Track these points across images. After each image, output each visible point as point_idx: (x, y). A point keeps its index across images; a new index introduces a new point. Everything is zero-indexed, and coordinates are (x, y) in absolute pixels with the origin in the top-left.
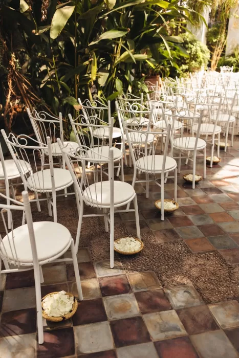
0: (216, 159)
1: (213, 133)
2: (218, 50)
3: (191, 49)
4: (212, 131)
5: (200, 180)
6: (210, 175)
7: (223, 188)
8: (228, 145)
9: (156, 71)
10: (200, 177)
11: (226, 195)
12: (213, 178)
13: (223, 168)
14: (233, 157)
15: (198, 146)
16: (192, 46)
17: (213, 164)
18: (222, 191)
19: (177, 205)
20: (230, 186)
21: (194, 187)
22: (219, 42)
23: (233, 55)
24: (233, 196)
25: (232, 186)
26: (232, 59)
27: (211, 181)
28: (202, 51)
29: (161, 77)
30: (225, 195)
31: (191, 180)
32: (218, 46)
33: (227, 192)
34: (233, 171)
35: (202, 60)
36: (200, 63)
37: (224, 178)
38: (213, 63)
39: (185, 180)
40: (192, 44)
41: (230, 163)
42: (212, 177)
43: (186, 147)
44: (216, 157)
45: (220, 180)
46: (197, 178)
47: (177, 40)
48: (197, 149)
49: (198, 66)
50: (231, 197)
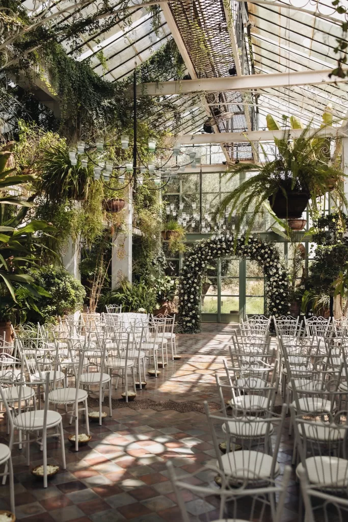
0: (84, 438)
1: (75, 400)
2: (97, 285)
3: (59, 284)
4: (74, 398)
5: (57, 472)
6: (73, 464)
7: (90, 480)
8: (103, 415)
9: (5, 316)
10: (57, 467)
11: (92, 491)
12: (77, 467)
13: (94, 450)
14: (109, 432)
15: (48, 423)
16: (60, 281)
17: (79, 446)
18: (87, 485)
19: (13, 518)
20: (99, 476)
21: (46, 485)
22: (97, 275)
23: (120, 290)
24: (100, 490)
25: (102, 475)
26: (120, 296)
27: (73, 472)
28: (73, 287)
29: (13, 324)
30: (90, 490)
31: (42, 474)
32: (96, 280)
33: (94, 485)
34: (107, 452)
35: (75, 298)
36: (73, 302)
37: (92, 465)
38: (92, 301)
39: (35, 475)
40: (59, 279)
41: (105, 442)
42: (76, 465)
43: (32, 425)
44: (84, 435)
45: (86, 469)
46: (51, 470)
47: (24, 279)
48: (47, 427)
49: (69, 306)
50: (97, 492)
